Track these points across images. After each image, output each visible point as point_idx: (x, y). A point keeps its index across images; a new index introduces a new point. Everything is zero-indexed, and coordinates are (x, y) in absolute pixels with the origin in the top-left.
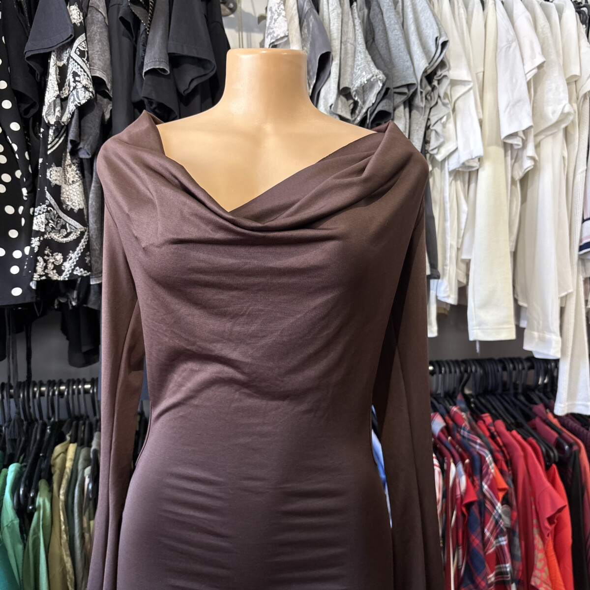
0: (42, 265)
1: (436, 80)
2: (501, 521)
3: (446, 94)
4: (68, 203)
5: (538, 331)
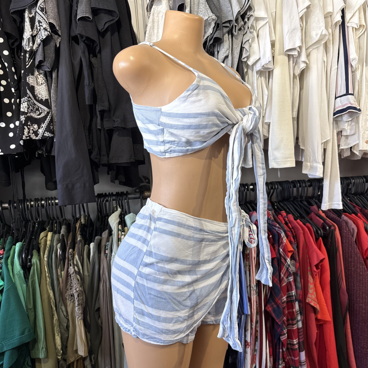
0: (27, 131)
1: (247, 18)
2: (290, 268)
3: (252, 25)
4: (39, 96)
5: (310, 163)
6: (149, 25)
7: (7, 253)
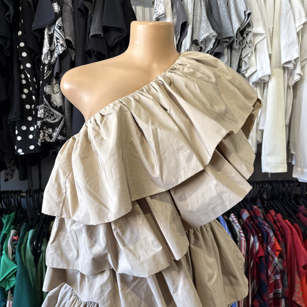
0: (43, 135)
1: (245, 33)
2: (277, 267)
3: (250, 41)
4: (55, 103)
5: (300, 168)
7: (21, 240)
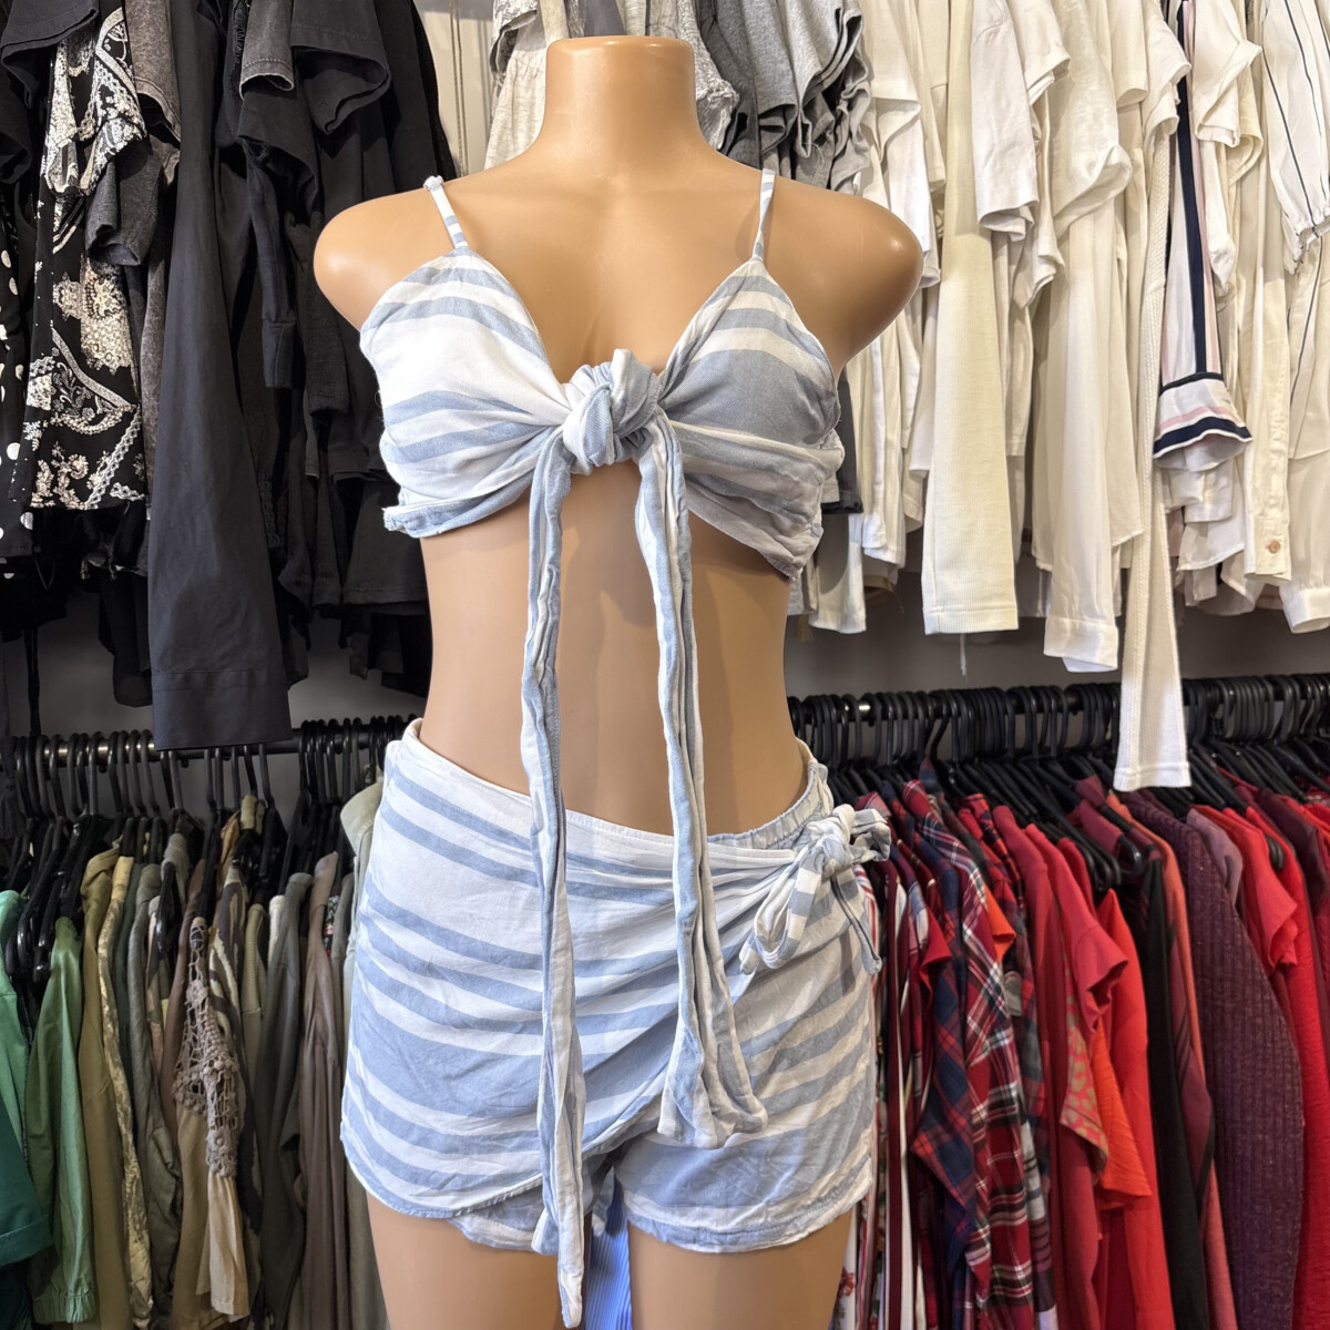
0: (48, 478)
1: (844, 99)
2: (1000, 1000)
3: (864, 128)
4: (96, 356)
5: (1071, 617)
6: (500, 116)
